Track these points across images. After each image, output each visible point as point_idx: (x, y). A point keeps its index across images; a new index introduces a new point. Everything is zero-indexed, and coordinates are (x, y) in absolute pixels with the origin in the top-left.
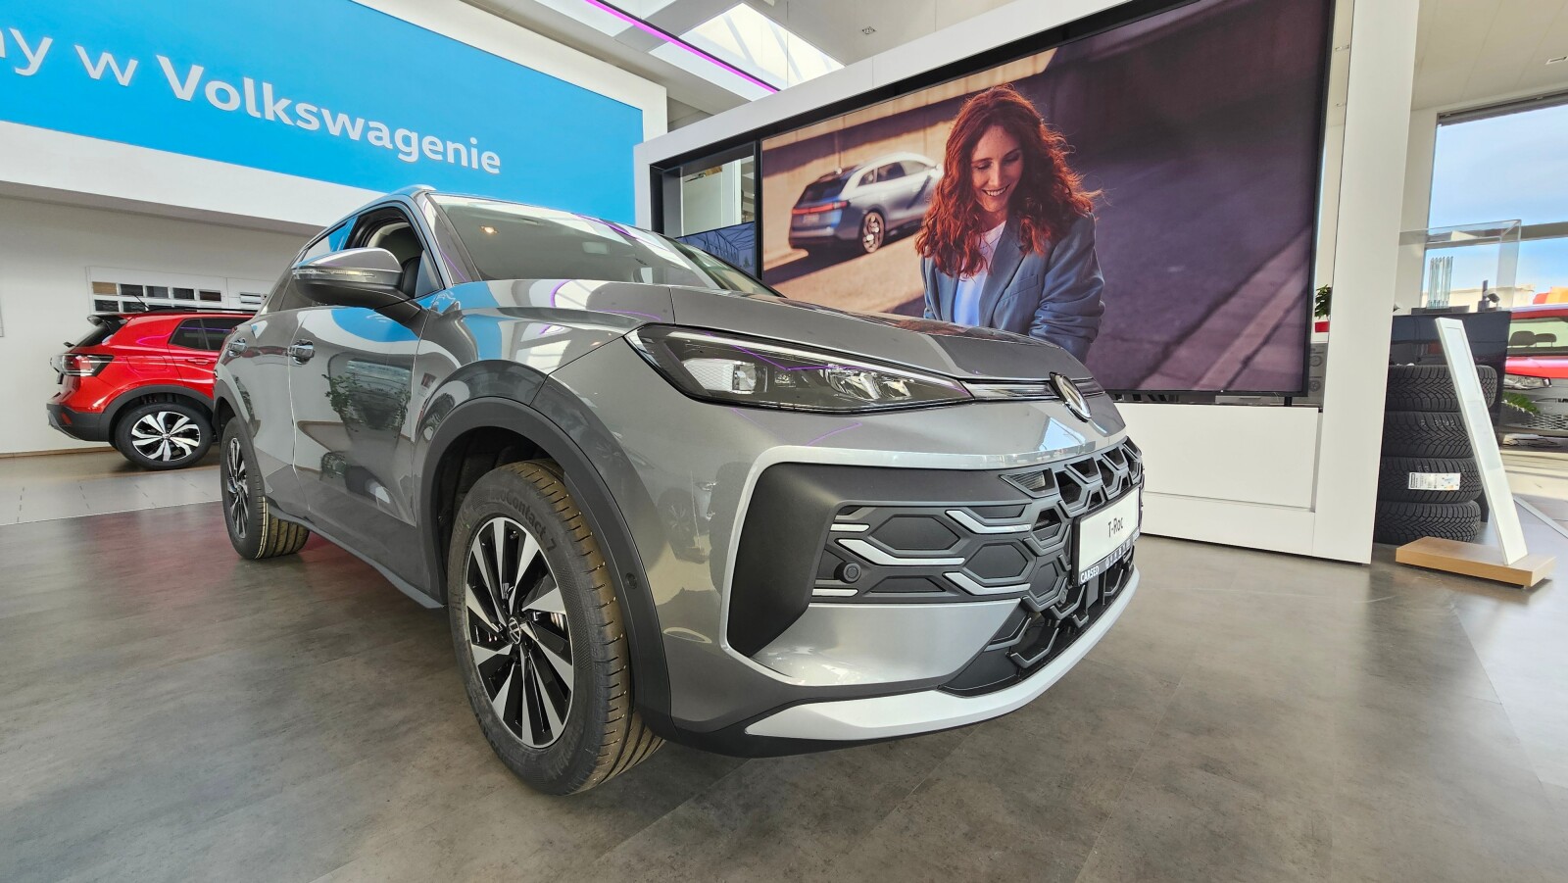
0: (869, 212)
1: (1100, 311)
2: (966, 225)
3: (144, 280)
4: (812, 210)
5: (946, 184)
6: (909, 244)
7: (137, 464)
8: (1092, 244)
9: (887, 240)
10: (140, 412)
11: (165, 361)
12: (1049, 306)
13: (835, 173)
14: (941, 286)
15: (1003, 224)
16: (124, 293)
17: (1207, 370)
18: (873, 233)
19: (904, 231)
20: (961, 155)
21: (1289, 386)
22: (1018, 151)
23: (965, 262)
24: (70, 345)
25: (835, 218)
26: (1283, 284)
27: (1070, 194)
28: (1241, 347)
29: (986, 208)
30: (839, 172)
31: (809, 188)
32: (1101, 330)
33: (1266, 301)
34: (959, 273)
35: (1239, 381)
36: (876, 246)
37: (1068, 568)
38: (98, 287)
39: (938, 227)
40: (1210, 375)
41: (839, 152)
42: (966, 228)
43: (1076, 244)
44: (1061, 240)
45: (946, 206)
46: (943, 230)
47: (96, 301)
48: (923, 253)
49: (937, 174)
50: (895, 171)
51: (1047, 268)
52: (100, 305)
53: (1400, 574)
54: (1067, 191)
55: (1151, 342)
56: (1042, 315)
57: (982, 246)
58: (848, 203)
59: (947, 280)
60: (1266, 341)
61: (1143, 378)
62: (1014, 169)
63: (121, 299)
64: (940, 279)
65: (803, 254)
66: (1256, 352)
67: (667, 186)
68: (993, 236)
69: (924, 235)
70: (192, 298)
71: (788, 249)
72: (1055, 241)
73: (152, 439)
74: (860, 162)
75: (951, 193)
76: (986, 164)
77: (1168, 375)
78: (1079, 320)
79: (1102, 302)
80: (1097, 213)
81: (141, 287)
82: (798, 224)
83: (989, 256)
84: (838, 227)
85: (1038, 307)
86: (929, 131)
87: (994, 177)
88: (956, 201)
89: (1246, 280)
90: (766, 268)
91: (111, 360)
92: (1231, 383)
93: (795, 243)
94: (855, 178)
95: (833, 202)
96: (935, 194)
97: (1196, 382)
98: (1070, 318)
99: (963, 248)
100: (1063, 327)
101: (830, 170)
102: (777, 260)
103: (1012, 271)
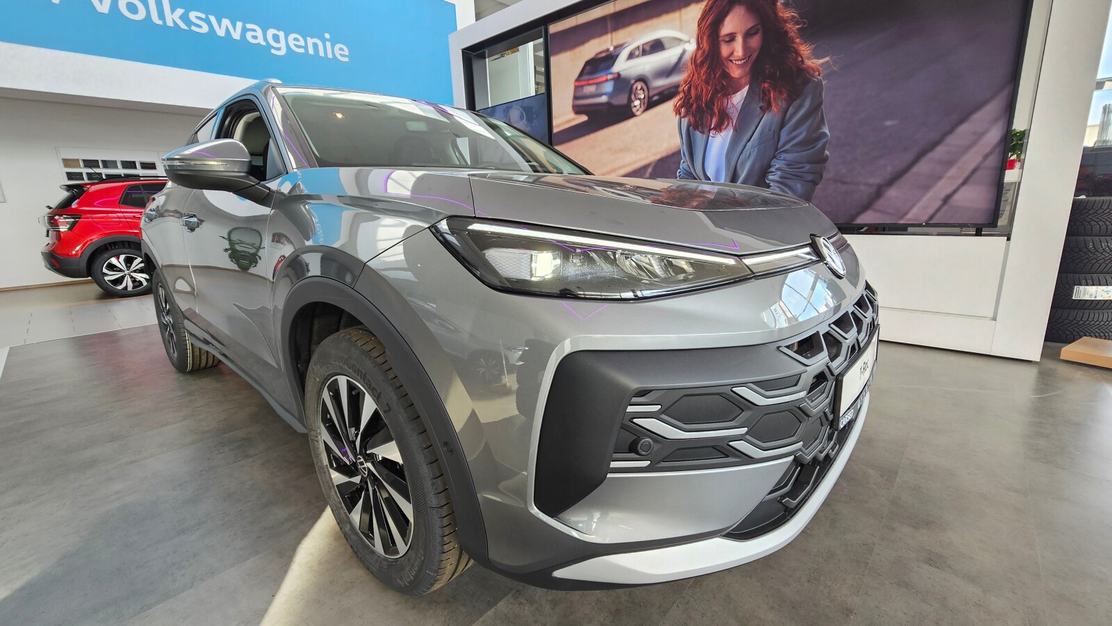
0: (636, 82)
1: (825, 160)
2: (716, 89)
3: (99, 156)
4: (590, 82)
5: (698, 55)
6: (669, 106)
7: (110, 293)
8: (821, 103)
9: (650, 104)
10: (106, 256)
11: (119, 218)
12: (784, 155)
13: (608, 50)
14: (694, 141)
15: (747, 88)
16: (86, 166)
17: (913, 206)
18: (640, 99)
19: (665, 96)
20: (710, 30)
21: (980, 220)
22: (759, 26)
23: (714, 121)
24: (50, 208)
25: (608, 87)
26: (984, 133)
27: (802, 61)
28: (942, 188)
29: (734, 76)
30: (612, 49)
31: (587, 63)
32: (826, 175)
33: (967, 148)
34: (710, 130)
35: (938, 215)
36: (641, 110)
37: (831, 417)
38: (67, 162)
39: (693, 91)
40: (914, 211)
41: (611, 32)
42: (716, 92)
43: (807, 104)
44: (795, 100)
45: (699, 74)
46: (697, 95)
47: (67, 173)
48: (680, 114)
49: (691, 47)
50: (657, 46)
51: (782, 124)
52: (70, 176)
53: (1062, 370)
54: (800, 59)
55: (866, 184)
56: (777, 164)
57: (729, 107)
58: (619, 74)
59: (699, 136)
60: (965, 182)
61: (858, 214)
62: (755, 42)
63: (85, 171)
64: (693, 135)
65: (584, 118)
66: (955, 192)
67: (476, 66)
68: (738, 98)
69: (681, 99)
70: (135, 168)
71: (572, 115)
72: (790, 101)
73: (118, 275)
74: (629, 39)
75: (702, 63)
76: (732, 38)
77: (881, 211)
78: (808, 167)
79: (827, 152)
80: (826, 77)
81: (97, 161)
82: (579, 94)
83: (734, 115)
84: (611, 95)
85: (774, 157)
86: (684, 11)
87: (738, 48)
88: (708, 69)
89: (951, 131)
90: (555, 130)
91: (80, 218)
92: (932, 217)
93: (578, 110)
94: (625, 53)
95: (607, 75)
96: (689, 64)
97: (902, 217)
98: (801, 165)
99: (712, 110)
100: (795, 174)
101: (603, 47)
102: (563, 124)
103: (754, 128)
